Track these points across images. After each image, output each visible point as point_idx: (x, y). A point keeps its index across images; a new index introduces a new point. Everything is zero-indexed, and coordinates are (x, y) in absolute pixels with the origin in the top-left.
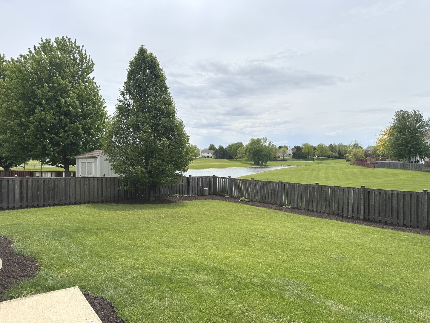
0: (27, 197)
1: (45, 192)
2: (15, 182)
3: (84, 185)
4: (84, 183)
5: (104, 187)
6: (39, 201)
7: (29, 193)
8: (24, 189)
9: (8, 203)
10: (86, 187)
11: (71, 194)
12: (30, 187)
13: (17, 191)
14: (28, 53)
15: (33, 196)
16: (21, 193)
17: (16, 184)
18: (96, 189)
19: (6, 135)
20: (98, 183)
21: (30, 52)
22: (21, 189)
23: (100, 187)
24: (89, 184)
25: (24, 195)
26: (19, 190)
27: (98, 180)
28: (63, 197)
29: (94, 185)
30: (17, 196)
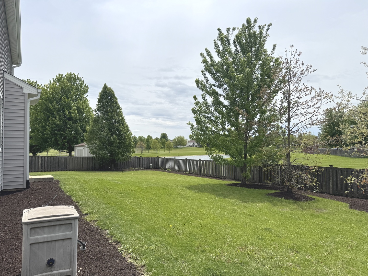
0: (44, 167)
1: (54, 164)
2: (38, 158)
3: (75, 161)
4: (75, 160)
5: (86, 162)
6: (50, 169)
7: (46, 164)
8: (43, 162)
9: (35, 169)
10: (76, 162)
11: (68, 165)
12: (46, 161)
13: (40, 163)
14: (49, 83)
15: (47, 166)
16: (41, 164)
17: (39, 160)
18: (81, 163)
19: (34, 133)
20: (83, 160)
21: (50, 82)
22: (41, 162)
23: (84, 162)
24: (78, 160)
25: (43, 165)
26: (40, 162)
27: (83, 158)
28: (63, 167)
29: (80, 161)
30: (40, 166)
